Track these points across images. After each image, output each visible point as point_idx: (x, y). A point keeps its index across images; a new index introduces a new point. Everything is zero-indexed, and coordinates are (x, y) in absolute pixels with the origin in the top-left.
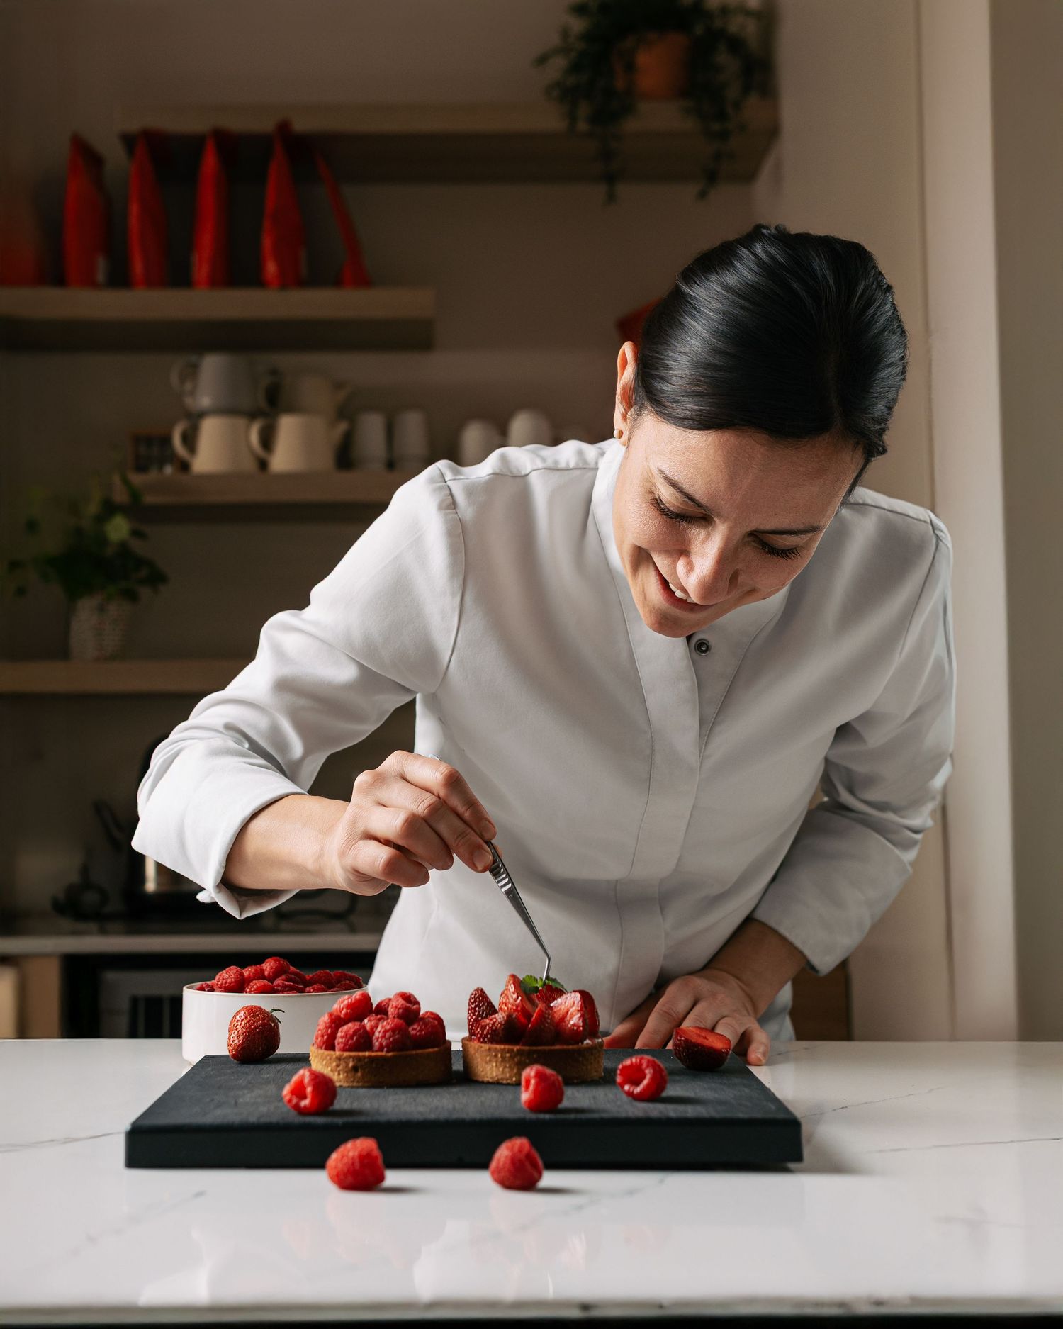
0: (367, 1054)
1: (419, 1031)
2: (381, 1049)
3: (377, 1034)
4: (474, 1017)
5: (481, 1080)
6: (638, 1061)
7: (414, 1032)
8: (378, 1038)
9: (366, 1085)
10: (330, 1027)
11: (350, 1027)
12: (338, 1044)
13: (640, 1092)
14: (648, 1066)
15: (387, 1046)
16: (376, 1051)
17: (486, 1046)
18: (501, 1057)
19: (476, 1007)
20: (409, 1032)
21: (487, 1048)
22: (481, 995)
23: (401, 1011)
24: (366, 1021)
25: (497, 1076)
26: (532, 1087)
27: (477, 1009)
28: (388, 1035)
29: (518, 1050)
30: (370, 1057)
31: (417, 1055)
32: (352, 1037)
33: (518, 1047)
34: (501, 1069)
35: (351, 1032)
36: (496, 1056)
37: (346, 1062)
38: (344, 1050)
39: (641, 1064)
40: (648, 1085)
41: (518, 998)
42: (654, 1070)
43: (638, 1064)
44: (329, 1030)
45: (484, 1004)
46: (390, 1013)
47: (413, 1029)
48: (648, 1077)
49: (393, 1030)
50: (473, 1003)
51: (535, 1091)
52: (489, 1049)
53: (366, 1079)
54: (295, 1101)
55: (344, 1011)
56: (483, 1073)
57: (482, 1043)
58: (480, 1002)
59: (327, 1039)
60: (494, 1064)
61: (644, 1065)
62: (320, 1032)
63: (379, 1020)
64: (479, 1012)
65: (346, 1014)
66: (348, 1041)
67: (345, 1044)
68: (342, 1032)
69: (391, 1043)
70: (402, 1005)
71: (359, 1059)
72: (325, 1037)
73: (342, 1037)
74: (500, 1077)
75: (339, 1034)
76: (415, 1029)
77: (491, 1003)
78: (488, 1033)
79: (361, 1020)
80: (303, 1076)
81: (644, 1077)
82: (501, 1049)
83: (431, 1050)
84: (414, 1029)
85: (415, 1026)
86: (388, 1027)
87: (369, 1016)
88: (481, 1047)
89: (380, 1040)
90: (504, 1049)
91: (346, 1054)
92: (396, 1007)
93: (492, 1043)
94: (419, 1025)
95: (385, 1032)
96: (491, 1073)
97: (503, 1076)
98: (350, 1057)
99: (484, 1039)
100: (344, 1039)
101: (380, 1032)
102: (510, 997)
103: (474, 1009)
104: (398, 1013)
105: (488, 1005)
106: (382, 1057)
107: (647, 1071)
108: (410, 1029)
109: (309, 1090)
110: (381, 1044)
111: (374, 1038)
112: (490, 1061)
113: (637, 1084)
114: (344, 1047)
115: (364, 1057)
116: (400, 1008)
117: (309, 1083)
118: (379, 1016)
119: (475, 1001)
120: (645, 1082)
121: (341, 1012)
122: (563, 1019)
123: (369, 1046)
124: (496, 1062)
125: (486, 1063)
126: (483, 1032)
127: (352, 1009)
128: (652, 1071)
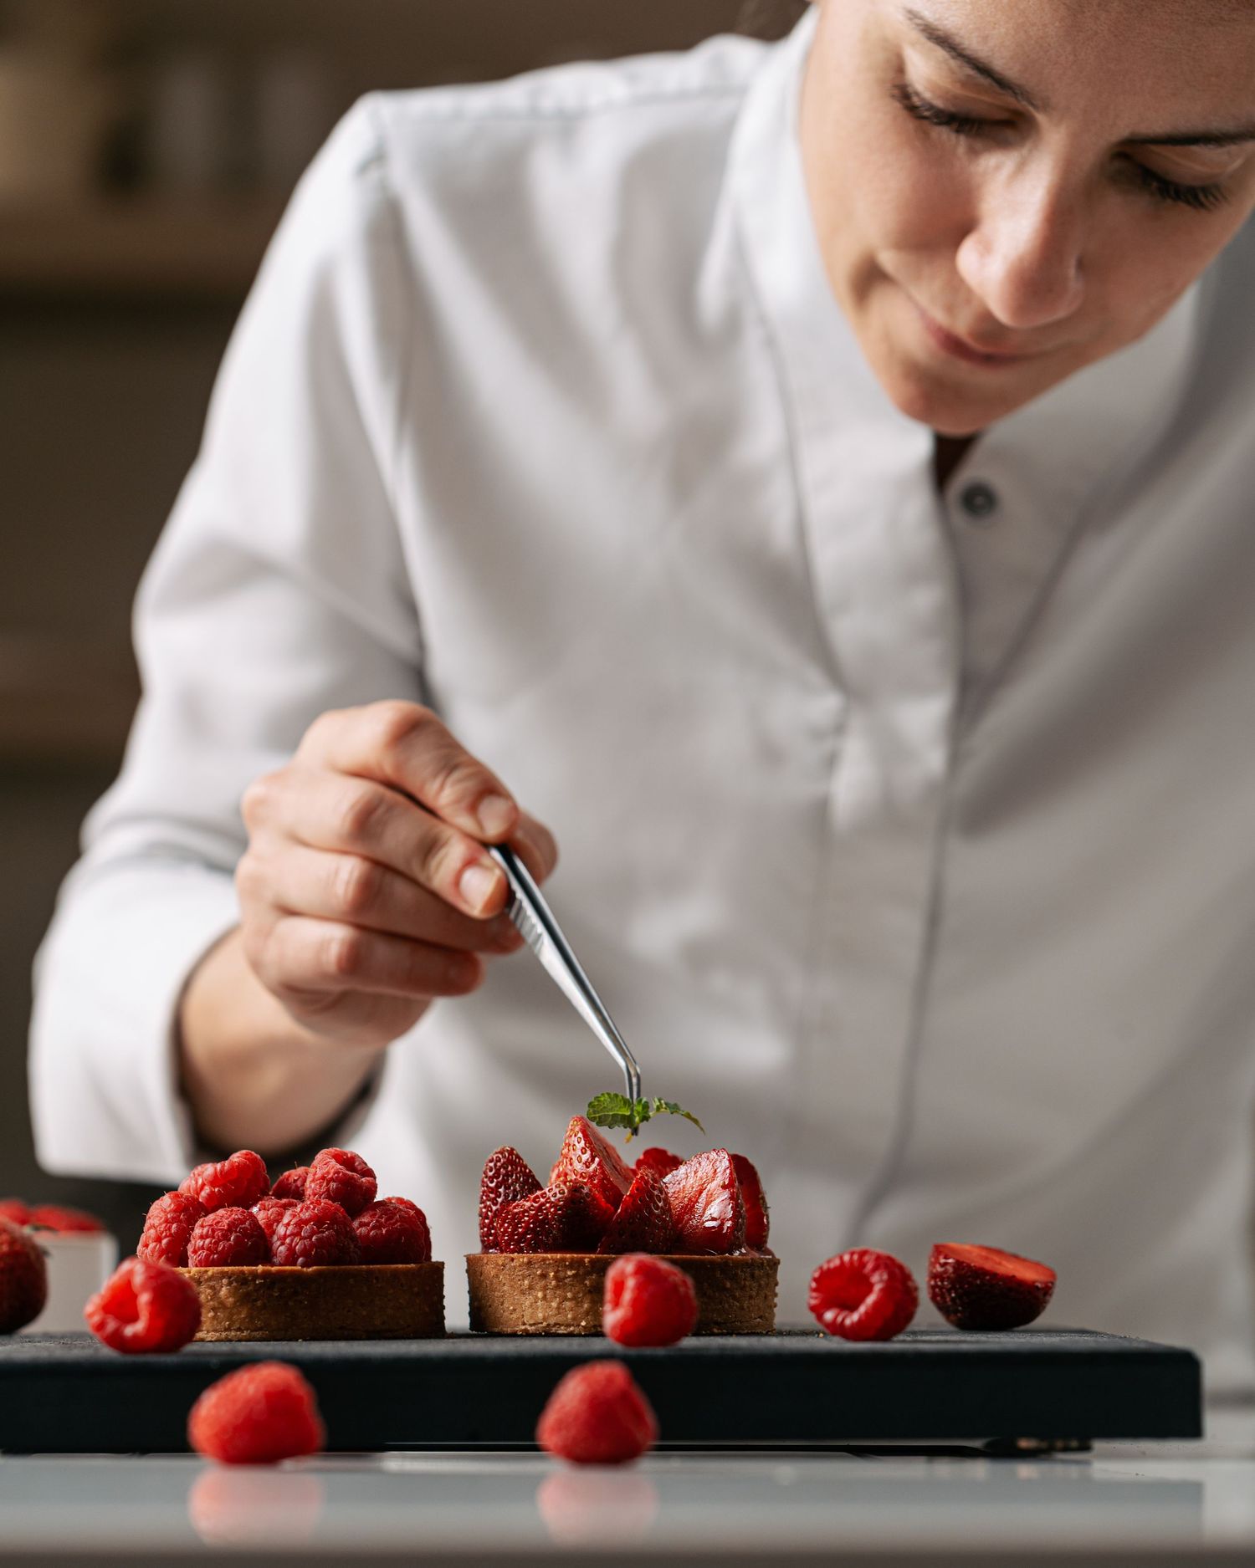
0: (260, 1268)
1: (373, 1228)
2: (291, 1258)
3: (281, 1230)
4: (494, 1208)
5: (509, 1330)
6: (856, 1257)
7: (363, 1230)
8: (285, 1237)
9: (257, 1334)
10: (175, 1220)
11: (223, 1216)
12: (195, 1252)
13: (860, 1321)
14: (875, 1269)
15: (305, 1252)
16: (281, 1265)
17: (524, 1258)
18: (556, 1277)
19: (498, 1186)
20: (353, 1230)
21: (525, 1260)
22: (509, 1162)
23: (333, 1185)
24: (255, 1210)
25: (545, 1319)
26: (627, 1296)
27: (501, 1190)
28: (307, 1229)
29: (592, 1261)
30: (265, 1275)
31: (370, 1272)
32: (226, 1237)
33: (593, 1256)
34: (554, 1304)
35: (225, 1223)
36: (544, 1276)
37: (213, 1288)
38: (207, 1262)
39: (862, 1265)
40: (876, 1304)
41: (593, 1161)
42: (891, 1275)
43: (856, 1264)
44: (174, 1226)
45: (517, 1179)
46: (308, 1192)
47: (362, 1225)
48: (877, 1288)
49: (318, 1220)
50: (491, 1180)
51: (635, 1302)
52: (529, 1263)
53: (259, 1324)
54: (111, 1325)
55: (207, 1189)
56: (514, 1316)
57: (513, 1252)
58: (508, 1175)
59: (169, 1244)
60: (540, 1295)
61: (870, 1266)
62: (152, 1231)
63: (285, 1207)
64: (506, 1196)
65: (211, 1195)
66: (217, 1243)
67: (211, 1250)
68: (202, 1226)
69: (312, 1245)
70: (337, 1172)
71: (243, 1280)
72: (164, 1241)
73: (202, 1237)
74: (552, 1321)
75: (197, 1231)
76: (368, 1224)
77: (533, 1177)
78: (527, 1228)
79: (248, 1207)
80: (131, 1273)
81: (869, 1288)
82: (556, 1261)
83: (400, 1266)
84: (364, 1226)
85: (365, 1219)
86: (306, 1215)
87: (261, 1199)
88: (513, 1260)
89: (288, 1241)
90: (563, 1260)
91: (212, 1270)
92: (323, 1178)
93: (535, 1251)
94: (373, 1216)
95: (300, 1224)
96: (532, 1315)
97: (560, 1319)
98: (224, 1275)
99: (518, 1242)
100: (208, 1241)
101: (288, 1224)
102: (574, 1158)
103: (495, 1190)
104: (328, 1190)
105: (526, 1182)
106: (292, 1273)
107: (875, 1278)
108: (356, 1224)
109: (144, 1298)
110: (291, 1249)
111: (275, 1238)
112: (531, 1288)
113: (853, 1308)
114: (207, 1256)
115: (255, 1275)
116: (332, 1180)
117: (144, 1287)
118: (284, 1201)
119: (497, 1175)
120: (871, 1299)
121: (198, 1194)
122: (690, 1208)
123: (267, 1256)
124: (545, 1289)
125: (523, 1293)
126: (515, 1228)
127: (224, 1186)
128: (885, 1277)
